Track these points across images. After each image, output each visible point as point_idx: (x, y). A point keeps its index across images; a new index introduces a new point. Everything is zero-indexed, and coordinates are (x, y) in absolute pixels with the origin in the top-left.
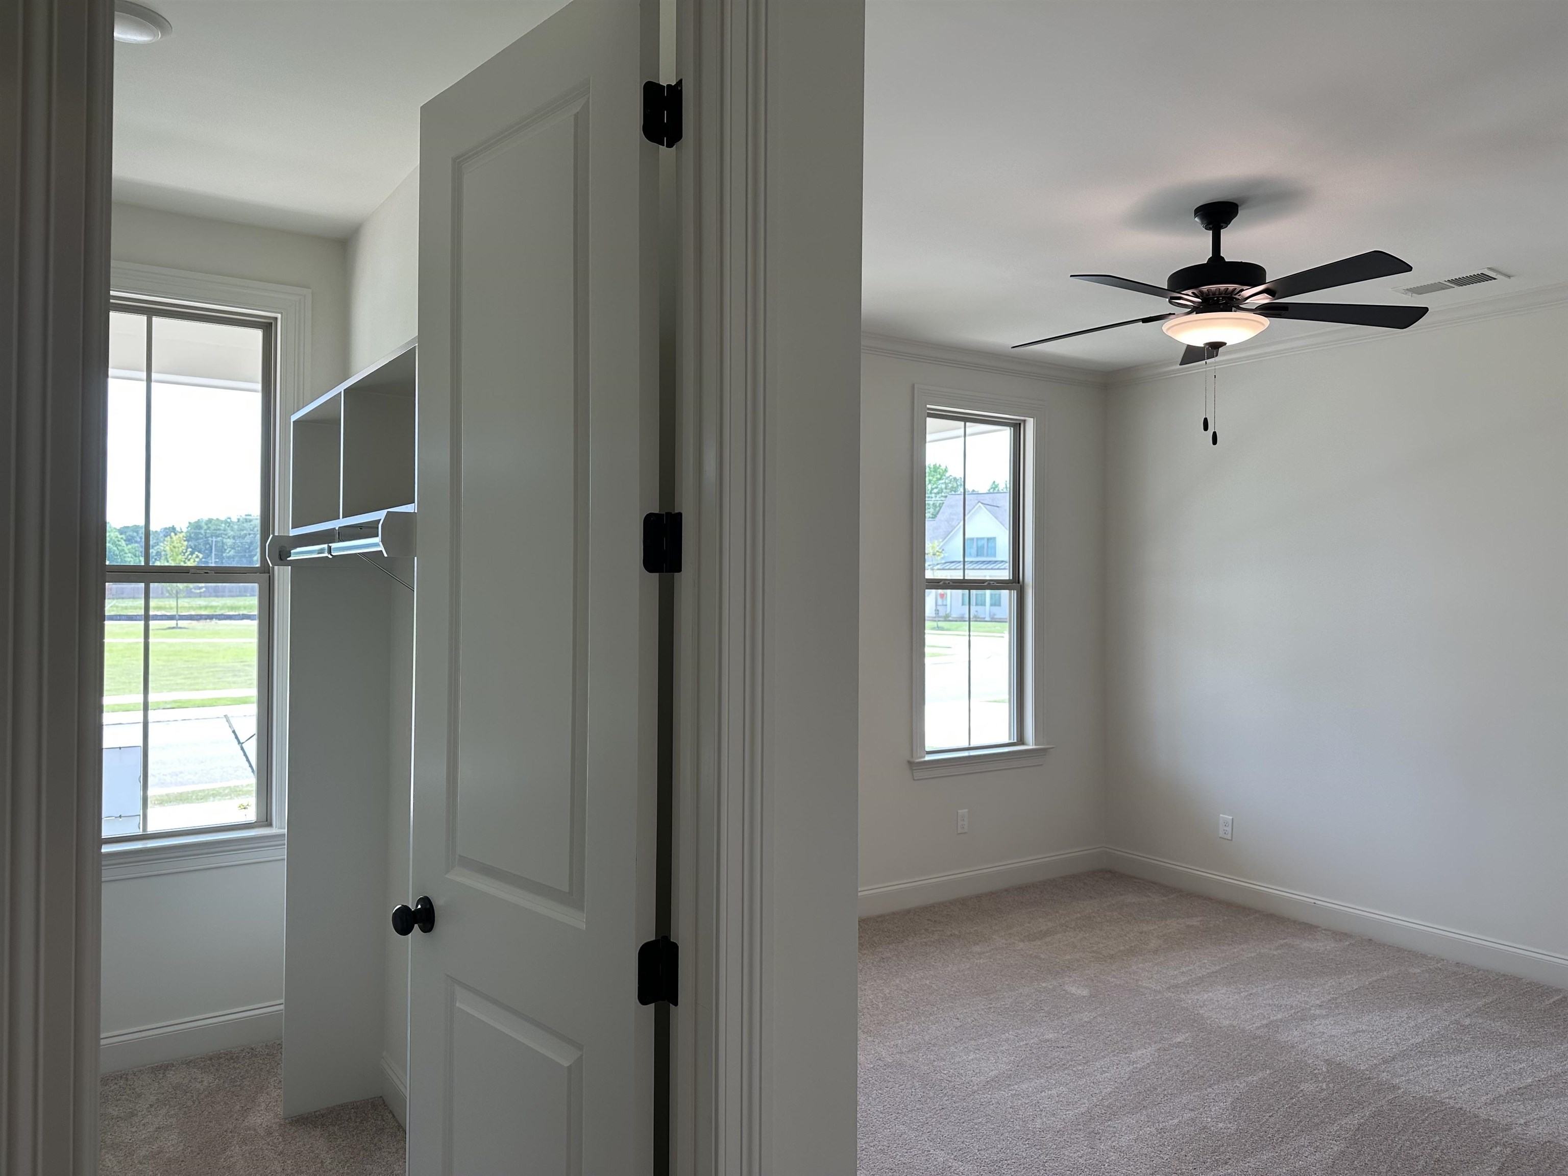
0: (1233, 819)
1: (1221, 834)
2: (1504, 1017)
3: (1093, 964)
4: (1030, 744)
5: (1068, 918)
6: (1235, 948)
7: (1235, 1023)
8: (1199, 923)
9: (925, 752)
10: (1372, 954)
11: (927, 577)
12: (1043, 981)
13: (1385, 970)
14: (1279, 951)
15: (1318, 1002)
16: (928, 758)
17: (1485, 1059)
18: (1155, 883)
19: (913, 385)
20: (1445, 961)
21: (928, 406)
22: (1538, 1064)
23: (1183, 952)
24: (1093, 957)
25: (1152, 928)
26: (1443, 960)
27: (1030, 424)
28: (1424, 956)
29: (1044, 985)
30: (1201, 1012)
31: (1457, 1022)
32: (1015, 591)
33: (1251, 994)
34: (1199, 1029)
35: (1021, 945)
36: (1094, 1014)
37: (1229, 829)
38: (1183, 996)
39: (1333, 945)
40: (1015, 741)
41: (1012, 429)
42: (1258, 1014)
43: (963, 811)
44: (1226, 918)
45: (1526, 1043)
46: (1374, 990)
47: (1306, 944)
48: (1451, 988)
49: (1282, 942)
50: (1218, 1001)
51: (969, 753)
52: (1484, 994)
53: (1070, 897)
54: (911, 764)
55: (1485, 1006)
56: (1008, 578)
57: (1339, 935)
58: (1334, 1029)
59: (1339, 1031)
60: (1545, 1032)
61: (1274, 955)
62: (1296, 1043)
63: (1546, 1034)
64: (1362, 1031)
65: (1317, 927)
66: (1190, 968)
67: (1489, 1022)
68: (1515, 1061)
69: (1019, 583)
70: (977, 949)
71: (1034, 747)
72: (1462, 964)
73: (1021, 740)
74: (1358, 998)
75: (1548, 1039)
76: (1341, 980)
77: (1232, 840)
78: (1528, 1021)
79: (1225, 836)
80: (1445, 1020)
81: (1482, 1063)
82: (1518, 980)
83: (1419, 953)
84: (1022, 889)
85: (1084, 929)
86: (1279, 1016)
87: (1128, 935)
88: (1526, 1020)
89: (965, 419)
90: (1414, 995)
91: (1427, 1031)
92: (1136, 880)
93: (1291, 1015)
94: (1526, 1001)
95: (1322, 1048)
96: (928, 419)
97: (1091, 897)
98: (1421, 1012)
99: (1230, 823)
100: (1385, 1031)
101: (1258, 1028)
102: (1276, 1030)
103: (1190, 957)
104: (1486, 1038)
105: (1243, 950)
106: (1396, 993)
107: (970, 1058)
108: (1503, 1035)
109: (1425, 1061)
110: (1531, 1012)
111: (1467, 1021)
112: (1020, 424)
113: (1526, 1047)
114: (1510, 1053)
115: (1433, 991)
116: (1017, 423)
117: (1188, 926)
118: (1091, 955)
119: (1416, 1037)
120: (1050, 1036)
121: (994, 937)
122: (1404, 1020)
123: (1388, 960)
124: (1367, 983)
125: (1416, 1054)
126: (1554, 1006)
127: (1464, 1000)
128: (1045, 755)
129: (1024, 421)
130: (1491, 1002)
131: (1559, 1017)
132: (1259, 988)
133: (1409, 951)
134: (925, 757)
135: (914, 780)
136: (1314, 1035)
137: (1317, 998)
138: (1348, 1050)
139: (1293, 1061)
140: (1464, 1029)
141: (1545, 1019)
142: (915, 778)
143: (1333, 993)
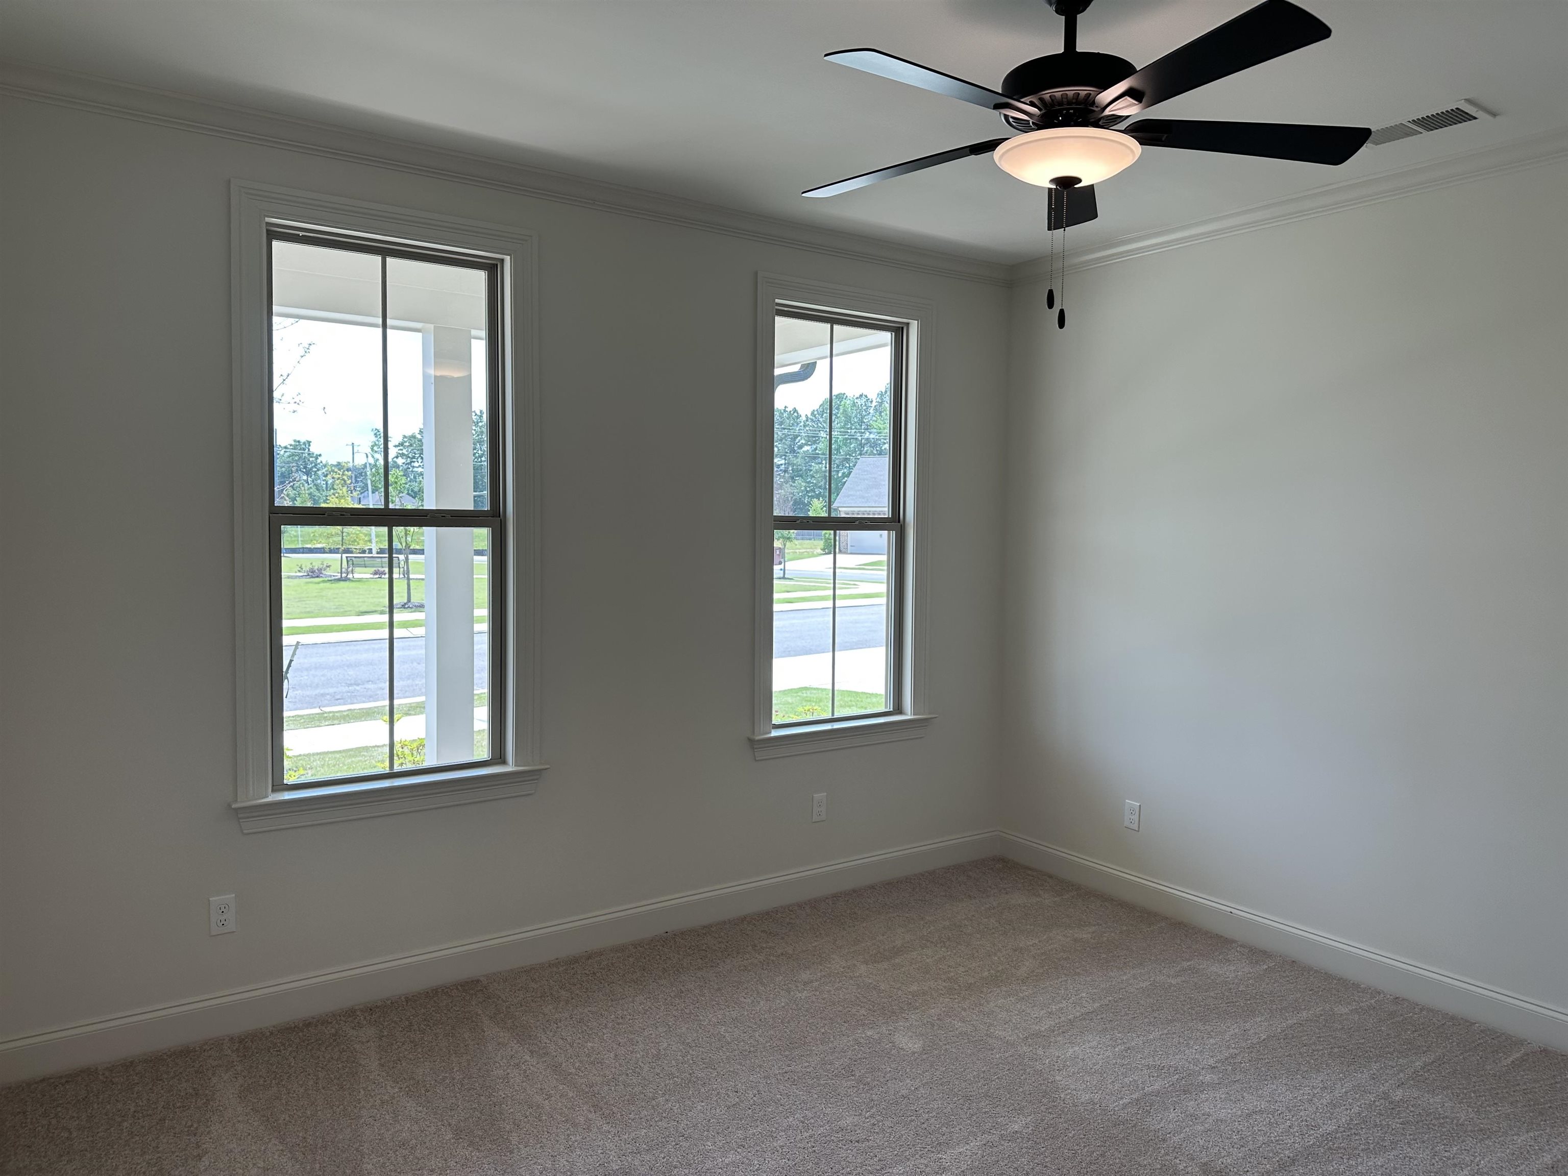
0: (1140, 805)
1: (1126, 823)
2: (1447, 1088)
3: (941, 999)
4: (908, 715)
5: (932, 928)
6: (1125, 973)
7: (1097, 1097)
8: (1089, 936)
9: (771, 726)
10: (1292, 984)
11: (775, 514)
12: (871, 1026)
13: (1305, 1009)
14: (1179, 980)
15: (1211, 1062)
16: (775, 733)
17: (1415, 1162)
18: (1051, 877)
19: (756, 274)
20: (1382, 995)
21: (777, 301)
22: (1485, 1170)
23: (1060, 980)
24: (945, 987)
25: (1031, 943)
26: (1379, 993)
27: (914, 327)
28: (1356, 986)
29: (869, 1033)
30: (1058, 1078)
31: (1386, 1096)
32: (894, 532)
33: (1129, 1048)
34: (1047, 1109)
35: (863, 969)
36: (917, 1083)
37: (1136, 817)
38: (1040, 1052)
39: (1246, 970)
40: (892, 710)
41: (894, 333)
42: (1130, 1082)
43: (820, 796)
44: (1125, 928)
45: (1471, 1131)
46: (1286, 1041)
47: (1215, 968)
48: (1385, 1039)
49: (1186, 964)
50: (1083, 1060)
51: (832, 726)
52: (1425, 1049)
53: (945, 896)
54: (751, 741)
55: (1424, 1068)
56: (886, 516)
57: (1256, 954)
58: (1225, 1108)
59: (1229, 1111)
60: (1498, 1113)
61: (1171, 985)
62: (1170, 1133)
63: (1499, 1116)
64: (1260, 1111)
65: (1233, 941)
66: (1061, 1006)
67: (1427, 1095)
68: (1455, 1165)
69: (899, 522)
70: (805, 976)
71: (912, 717)
72: (1403, 1000)
73: (898, 709)
74: (1264, 1055)
75: (1501, 1126)
76: (1248, 1025)
77: (1138, 831)
78: (1478, 1095)
79: (1131, 826)
80: (1370, 1093)
81: (1411, 1169)
82: (1469, 1024)
83: (1351, 982)
84: (891, 885)
85: (947, 943)
86: (1156, 1086)
87: (999, 954)
88: (1474, 1092)
89: (833, 320)
90: (1336, 1050)
91: (1345, 1112)
92: (1030, 872)
93: (1173, 1084)
94: (1478, 1060)
95: (1201, 1143)
96: (777, 319)
97: (970, 896)
98: (1340, 1079)
99: (1137, 811)
100: (1290, 1111)
101: (1125, 1106)
102: (1147, 1111)
103: (1066, 989)
104: (1421, 1124)
105: (1134, 977)
106: (1313, 1047)
107: (727, 1161)
108: (1443, 1118)
109: (1335, 1166)
110: (1482, 1078)
111: (1398, 1094)
112: (903, 328)
113: (1471, 1139)
114: (1449, 1151)
115: (1360, 1043)
116: (899, 327)
117: (1075, 940)
118: (944, 984)
119: (1329, 1122)
120: (848, 1120)
121: (834, 956)
122: (1318, 1093)
123: (1311, 992)
124: (1279, 1030)
125: (1325, 1153)
126: (1513, 1068)
127: (1398, 1058)
128: (926, 726)
129: (908, 324)
130: (1433, 1062)
131: (1518, 1088)
132: (1141, 1037)
133: (1339, 980)
134: (771, 733)
135: (756, 760)
136: (1196, 1119)
137: (1211, 1054)
138: (1236, 1146)
139: (1159, 1166)
140: (1393, 1109)
141: (1499, 1091)
142: (757, 759)
143: (1233, 1046)
